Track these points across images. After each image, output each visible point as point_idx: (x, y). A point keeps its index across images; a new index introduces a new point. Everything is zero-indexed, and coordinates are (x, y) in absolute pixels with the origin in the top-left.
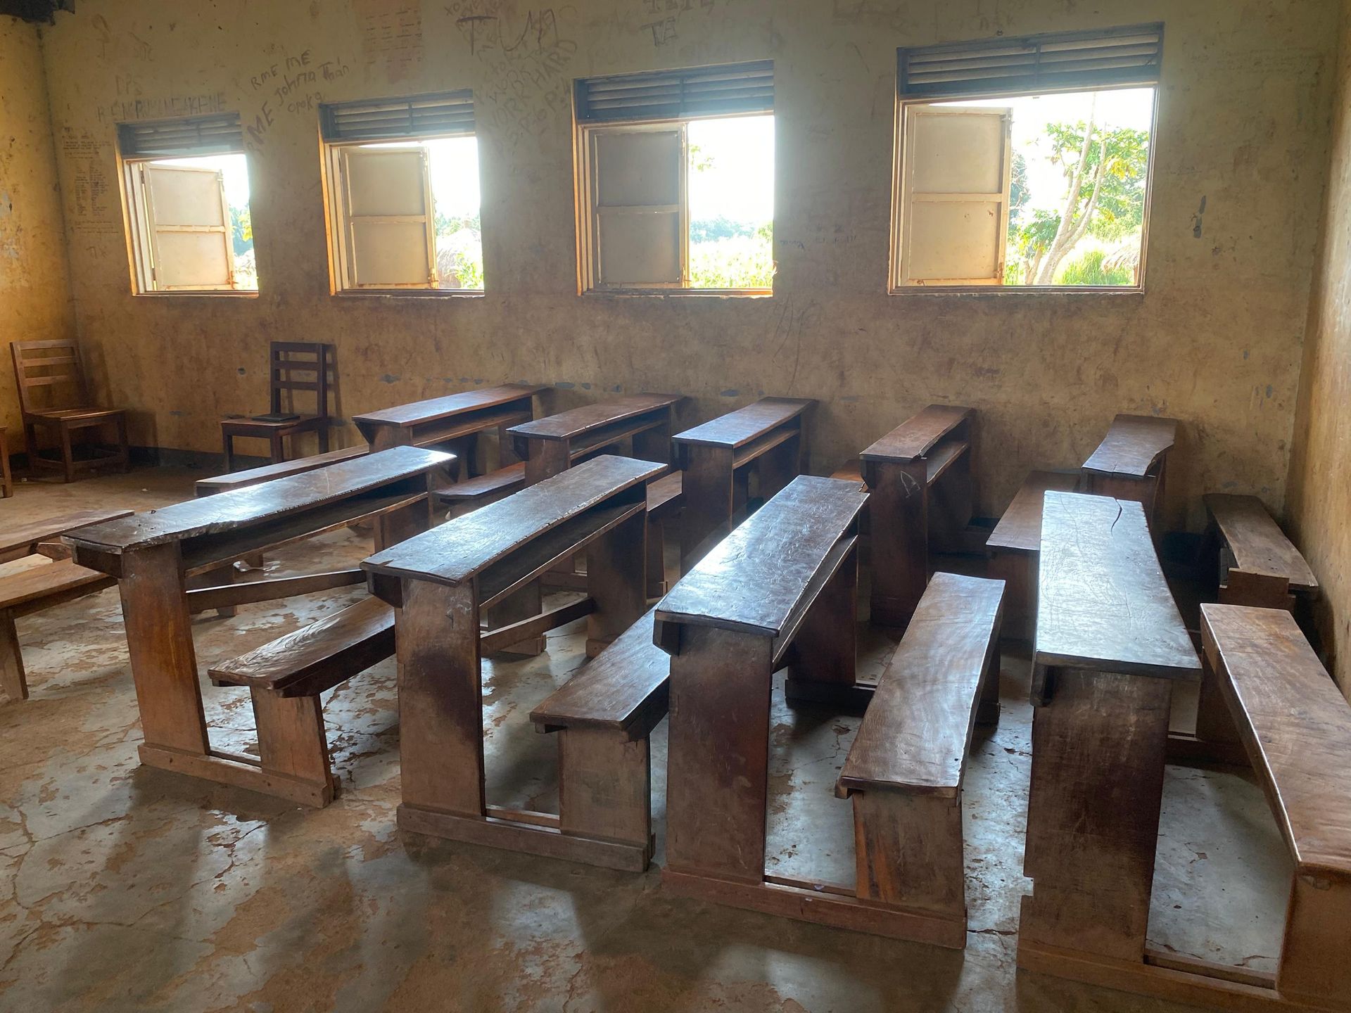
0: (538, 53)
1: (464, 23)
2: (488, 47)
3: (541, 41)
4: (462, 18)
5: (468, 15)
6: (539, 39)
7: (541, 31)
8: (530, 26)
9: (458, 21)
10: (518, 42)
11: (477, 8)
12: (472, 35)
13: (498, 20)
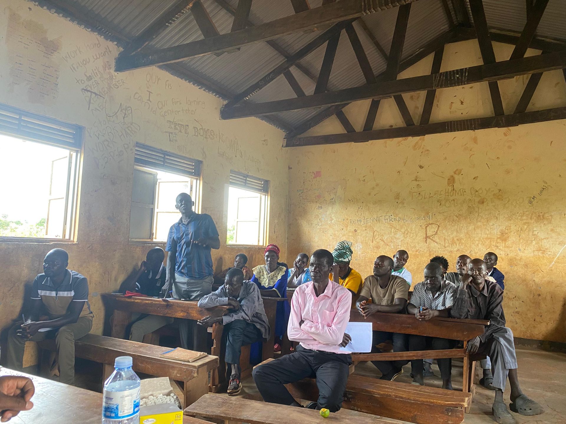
0: (123, 124)
1: (86, 92)
2: (98, 110)
3: (124, 119)
4: (85, 89)
5: (89, 89)
6: (124, 118)
7: (125, 114)
8: (120, 110)
9: (83, 89)
10: (114, 114)
11: (94, 88)
12: (90, 100)
13: (105, 99)
